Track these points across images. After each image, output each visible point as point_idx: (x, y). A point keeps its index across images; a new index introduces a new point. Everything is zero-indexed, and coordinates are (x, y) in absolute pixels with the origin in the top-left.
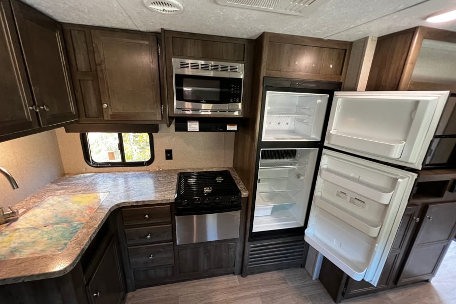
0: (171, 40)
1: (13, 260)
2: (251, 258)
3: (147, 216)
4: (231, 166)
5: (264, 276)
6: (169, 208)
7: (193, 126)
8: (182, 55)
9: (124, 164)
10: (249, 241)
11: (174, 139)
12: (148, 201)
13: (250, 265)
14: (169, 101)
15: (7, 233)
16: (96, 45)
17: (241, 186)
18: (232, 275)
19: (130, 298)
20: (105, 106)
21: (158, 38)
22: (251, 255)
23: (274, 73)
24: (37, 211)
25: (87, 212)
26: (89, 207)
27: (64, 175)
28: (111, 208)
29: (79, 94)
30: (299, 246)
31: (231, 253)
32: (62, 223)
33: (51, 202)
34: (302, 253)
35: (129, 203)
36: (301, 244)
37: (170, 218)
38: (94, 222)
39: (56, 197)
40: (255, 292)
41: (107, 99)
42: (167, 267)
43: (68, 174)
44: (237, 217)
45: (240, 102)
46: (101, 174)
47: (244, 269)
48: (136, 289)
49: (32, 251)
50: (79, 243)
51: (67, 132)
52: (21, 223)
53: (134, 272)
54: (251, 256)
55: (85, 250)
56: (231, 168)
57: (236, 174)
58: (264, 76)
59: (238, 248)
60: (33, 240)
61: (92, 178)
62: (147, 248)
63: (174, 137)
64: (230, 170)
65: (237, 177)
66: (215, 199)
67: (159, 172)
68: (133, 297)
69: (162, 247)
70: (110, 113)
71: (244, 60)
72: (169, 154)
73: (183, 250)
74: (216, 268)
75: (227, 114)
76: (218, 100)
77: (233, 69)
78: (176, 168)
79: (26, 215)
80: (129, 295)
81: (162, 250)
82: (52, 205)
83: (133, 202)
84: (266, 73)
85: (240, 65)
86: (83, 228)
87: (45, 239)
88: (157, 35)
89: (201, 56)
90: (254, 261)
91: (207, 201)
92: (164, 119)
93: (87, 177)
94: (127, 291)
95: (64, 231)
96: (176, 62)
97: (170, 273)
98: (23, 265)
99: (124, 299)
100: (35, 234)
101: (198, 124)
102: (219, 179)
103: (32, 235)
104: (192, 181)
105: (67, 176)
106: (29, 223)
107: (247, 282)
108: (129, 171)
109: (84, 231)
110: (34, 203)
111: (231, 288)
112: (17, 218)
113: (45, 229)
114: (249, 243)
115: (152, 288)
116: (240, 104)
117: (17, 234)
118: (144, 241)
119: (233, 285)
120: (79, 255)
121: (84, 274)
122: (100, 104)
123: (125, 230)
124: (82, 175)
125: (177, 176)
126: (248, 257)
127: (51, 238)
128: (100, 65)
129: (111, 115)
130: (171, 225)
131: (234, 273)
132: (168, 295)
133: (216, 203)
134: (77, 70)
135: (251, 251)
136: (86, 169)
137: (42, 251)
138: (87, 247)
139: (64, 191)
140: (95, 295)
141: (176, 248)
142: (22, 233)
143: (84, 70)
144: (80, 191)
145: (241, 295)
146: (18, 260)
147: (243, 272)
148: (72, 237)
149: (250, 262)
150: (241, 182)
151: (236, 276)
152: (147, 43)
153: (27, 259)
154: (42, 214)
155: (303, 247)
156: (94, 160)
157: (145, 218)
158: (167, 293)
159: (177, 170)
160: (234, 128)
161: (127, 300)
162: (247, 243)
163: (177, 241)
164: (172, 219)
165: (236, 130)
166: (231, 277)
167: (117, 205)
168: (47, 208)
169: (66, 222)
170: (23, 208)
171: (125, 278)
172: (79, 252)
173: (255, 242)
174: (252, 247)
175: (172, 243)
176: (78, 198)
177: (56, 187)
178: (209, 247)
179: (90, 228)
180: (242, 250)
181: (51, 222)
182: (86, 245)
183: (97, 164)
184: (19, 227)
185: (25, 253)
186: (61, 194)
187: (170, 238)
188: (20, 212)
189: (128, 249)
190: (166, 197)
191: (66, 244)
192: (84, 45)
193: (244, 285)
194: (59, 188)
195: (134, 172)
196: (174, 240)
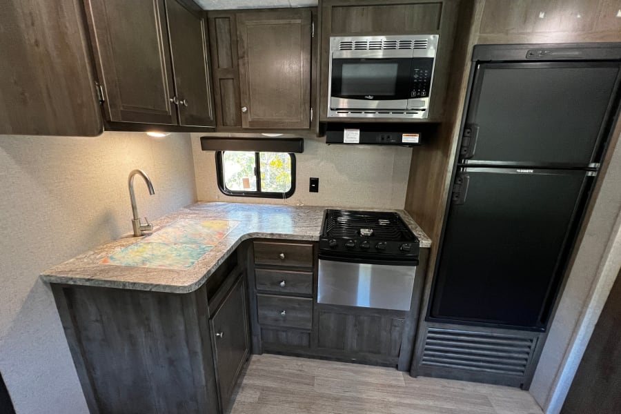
0: (330, 11)
1: (144, 268)
2: (426, 349)
3: (282, 255)
4: (402, 207)
5: (446, 384)
6: (311, 248)
7: (352, 136)
8: (344, 32)
9: (259, 194)
10: (426, 320)
11: (322, 163)
12: (285, 235)
13: (424, 360)
14: (322, 99)
15: (142, 244)
16: (240, 32)
17: (418, 232)
18: (394, 369)
19: (254, 362)
20: (244, 109)
21: (314, 13)
22: (427, 344)
23: (494, 38)
24: (170, 230)
25: (217, 237)
26: (218, 233)
27: (197, 201)
28: (242, 237)
29: (218, 97)
30: (519, 349)
31: (395, 335)
32: (192, 243)
33: (183, 224)
34: (524, 362)
35: (263, 234)
36: (525, 346)
37: (311, 263)
38: (223, 247)
39: (187, 220)
40: (431, 403)
41: (247, 101)
42: (302, 333)
43: (201, 201)
44: (410, 277)
45: (427, 96)
46: (234, 204)
47: (414, 363)
48: (262, 353)
49: (161, 263)
50: (206, 264)
51: (203, 149)
52: (154, 238)
53: (261, 329)
54: (427, 346)
55: (212, 272)
56: (402, 211)
57: (411, 218)
58: (476, 43)
59: (407, 329)
60: (164, 254)
61: (225, 207)
62: (280, 300)
63: (322, 160)
64: (398, 213)
65: (412, 222)
66: (377, 244)
67: (300, 207)
68: (259, 361)
69: (299, 302)
70: (250, 119)
71: (438, 29)
72: (314, 185)
73: (325, 312)
74: (369, 352)
75: (405, 117)
76: (392, 94)
77: (419, 45)
78: (323, 205)
79: (159, 232)
80: (255, 357)
81: (297, 306)
82: (184, 227)
83: (268, 234)
84: (479, 39)
85: (431, 37)
86: (211, 251)
87: (174, 255)
88: (313, 10)
89: (370, 29)
90: (433, 356)
91: (365, 244)
92: (312, 128)
93: (219, 205)
94: (251, 352)
95: (192, 251)
96: (335, 42)
97: (305, 342)
98: (152, 274)
99: (248, 360)
100: (165, 249)
101: (359, 132)
102: (383, 222)
103: (163, 250)
104: (344, 219)
105: (199, 203)
106: (161, 239)
107: (418, 386)
108: (265, 203)
109: (212, 253)
110: (168, 222)
111: (391, 386)
112: (151, 234)
113: (175, 247)
114: (425, 323)
115: (281, 357)
116: (427, 100)
117: (150, 247)
118: (276, 289)
119: (394, 383)
120: (205, 276)
121: (209, 305)
122: (239, 107)
123: (256, 269)
124: (214, 203)
125: (323, 213)
126: (423, 346)
127: (179, 256)
128: (243, 57)
129: (250, 122)
130: (311, 273)
131: (397, 367)
132: (301, 371)
133: (377, 249)
134: (219, 67)
135: (429, 338)
136: (219, 197)
137: (170, 265)
138: (213, 270)
139: (195, 215)
140: (218, 334)
141: (315, 308)
142: (154, 247)
143: (226, 67)
144: (211, 217)
145: (407, 401)
146: (148, 268)
147: (413, 368)
148: (199, 258)
149: (425, 355)
150: (419, 227)
151: (401, 372)
152: (299, 21)
153: (155, 269)
154: (173, 233)
155: (528, 353)
156: (228, 187)
157: (280, 257)
158: (300, 368)
159: (324, 207)
160: (414, 139)
161: (251, 363)
162: (423, 324)
163: (319, 297)
164: (313, 265)
165: (417, 141)
166: (392, 371)
167: (249, 235)
168: (179, 228)
169: (195, 242)
170: (157, 225)
171: (250, 333)
172: (205, 272)
173: (437, 325)
174: (430, 332)
175: (311, 299)
176: (207, 223)
177: (189, 211)
178: (362, 318)
179: (218, 252)
180: (412, 333)
181: (181, 241)
182: (213, 268)
183: (230, 192)
184: (152, 241)
185: (154, 264)
186: (192, 218)
187: (309, 291)
188: (154, 228)
189: (257, 296)
190: (308, 233)
191: (193, 263)
192: (228, 36)
193: (414, 388)
194: (191, 212)
195: (270, 205)
196: (314, 296)
